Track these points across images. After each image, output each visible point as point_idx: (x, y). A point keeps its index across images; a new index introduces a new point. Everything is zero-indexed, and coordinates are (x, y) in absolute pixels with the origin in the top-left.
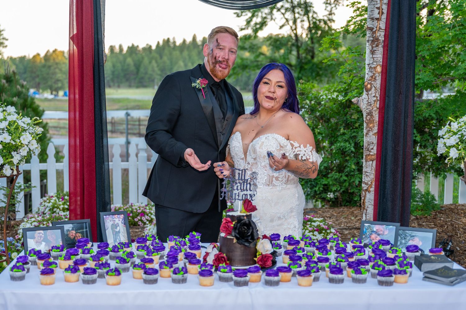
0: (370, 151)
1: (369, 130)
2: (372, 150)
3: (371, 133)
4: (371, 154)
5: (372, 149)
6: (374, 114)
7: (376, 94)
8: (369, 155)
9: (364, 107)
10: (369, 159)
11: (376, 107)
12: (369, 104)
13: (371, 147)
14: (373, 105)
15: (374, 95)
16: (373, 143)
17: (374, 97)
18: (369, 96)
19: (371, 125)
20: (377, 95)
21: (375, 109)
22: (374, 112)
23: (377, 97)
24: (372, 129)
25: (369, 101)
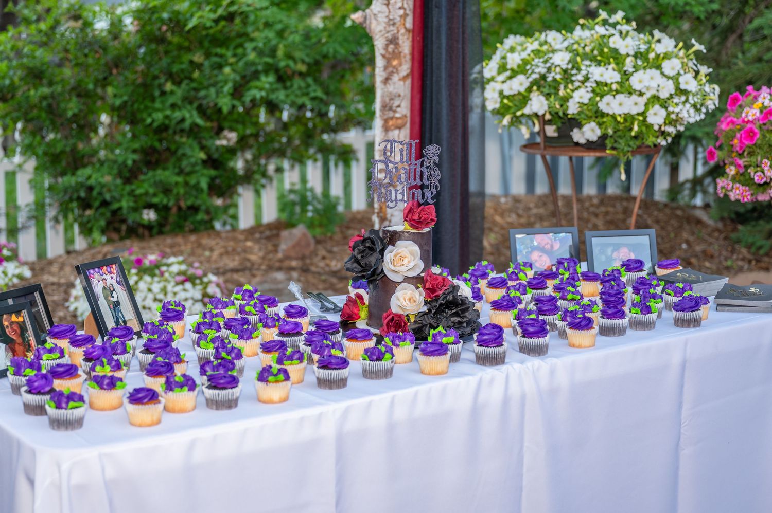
0: (395, 112)
1: (392, 72)
2: (399, 109)
3: (395, 78)
4: (398, 115)
5: (399, 106)
6: (401, 42)
7: (403, 4)
8: (392, 118)
9: (380, 28)
10: (392, 125)
11: (405, 28)
12: (391, 22)
13: (396, 103)
14: (397, 25)
15: (400, 5)
16: (399, 96)
17: (400, 8)
18: (390, 7)
19: (395, 63)
20: (405, 6)
21: (403, 31)
22: (401, 37)
23: (405, 9)
24: (397, 70)
25: (391, 17)
